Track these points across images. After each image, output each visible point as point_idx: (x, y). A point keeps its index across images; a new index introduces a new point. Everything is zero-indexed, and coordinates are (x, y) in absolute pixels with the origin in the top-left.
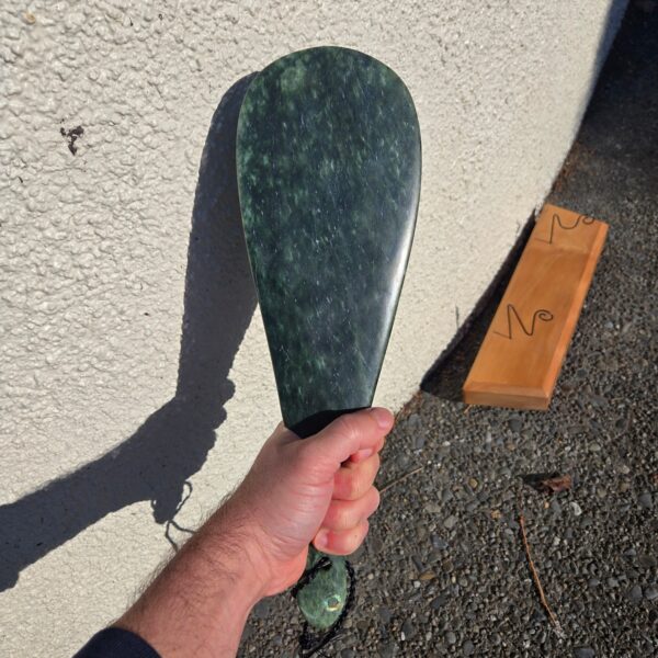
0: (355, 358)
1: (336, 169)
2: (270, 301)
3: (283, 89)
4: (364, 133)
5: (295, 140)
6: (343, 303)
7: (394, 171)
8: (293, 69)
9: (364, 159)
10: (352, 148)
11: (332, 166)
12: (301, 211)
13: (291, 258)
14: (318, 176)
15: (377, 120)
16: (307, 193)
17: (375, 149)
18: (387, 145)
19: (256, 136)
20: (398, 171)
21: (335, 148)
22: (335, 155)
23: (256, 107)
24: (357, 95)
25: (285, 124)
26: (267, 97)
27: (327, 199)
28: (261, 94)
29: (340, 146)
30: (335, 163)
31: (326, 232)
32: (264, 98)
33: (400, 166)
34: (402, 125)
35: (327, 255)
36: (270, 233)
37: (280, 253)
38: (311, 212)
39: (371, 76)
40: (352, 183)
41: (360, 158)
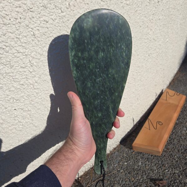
0: (110, 112)
1: (104, 55)
2: (83, 99)
3: (85, 27)
4: (113, 42)
5: (90, 46)
6: (106, 97)
7: (123, 54)
8: (88, 19)
9: (113, 51)
10: (109, 47)
11: (103, 55)
12: (92, 70)
13: (90, 86)
14: (98, 58)
15: (118, 37)
16: (94, 64)
17: (117, 47)
18: (121, 46)
19: (76, 46)
20: (124, 54)
21: (104, 48)
22: (103, 51)
23: (75, 35)
24: (111, 28)
25: (86, 41)
26: (79, 31)
27: (101, 66)
28: (77, 30)
29: (105, 47)
30: (104, 54)
31: (101, 76)
32: (78, 31)
33: (125, 52)
34: (126, 38)
35: (101, 84)
36: (82, 78)
37: (86, 84)
38: (96, 71)
39: (116, 20)
40: (109, 60)
41: (112, 51)
